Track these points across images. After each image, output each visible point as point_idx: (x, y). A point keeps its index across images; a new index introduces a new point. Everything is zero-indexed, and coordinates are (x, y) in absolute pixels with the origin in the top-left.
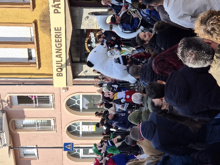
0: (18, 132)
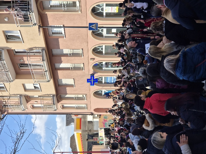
0: (46, 13)
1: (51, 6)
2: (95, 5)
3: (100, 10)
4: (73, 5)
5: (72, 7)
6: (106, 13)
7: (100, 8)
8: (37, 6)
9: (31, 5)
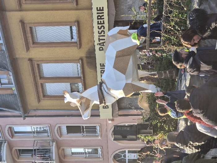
1: (73, 153)
2: (117, 152)
3: (122, 156)
4: (95, 152)
5: (94, 154)
6: (128, 159)
7: (123, 155)
8: (58, 154)
9: (52, 153)
